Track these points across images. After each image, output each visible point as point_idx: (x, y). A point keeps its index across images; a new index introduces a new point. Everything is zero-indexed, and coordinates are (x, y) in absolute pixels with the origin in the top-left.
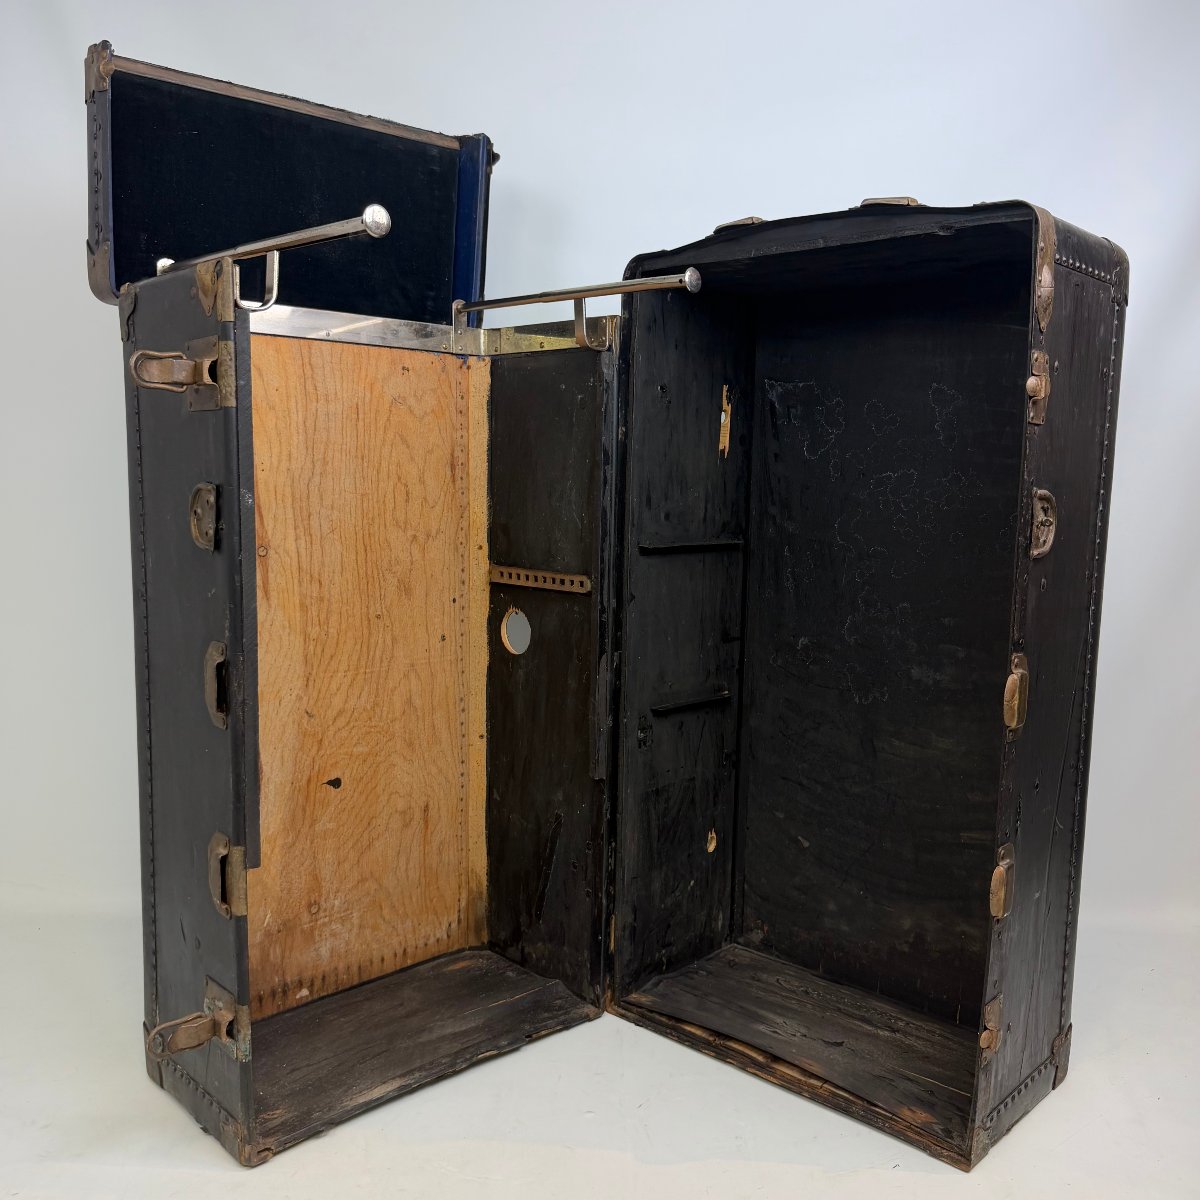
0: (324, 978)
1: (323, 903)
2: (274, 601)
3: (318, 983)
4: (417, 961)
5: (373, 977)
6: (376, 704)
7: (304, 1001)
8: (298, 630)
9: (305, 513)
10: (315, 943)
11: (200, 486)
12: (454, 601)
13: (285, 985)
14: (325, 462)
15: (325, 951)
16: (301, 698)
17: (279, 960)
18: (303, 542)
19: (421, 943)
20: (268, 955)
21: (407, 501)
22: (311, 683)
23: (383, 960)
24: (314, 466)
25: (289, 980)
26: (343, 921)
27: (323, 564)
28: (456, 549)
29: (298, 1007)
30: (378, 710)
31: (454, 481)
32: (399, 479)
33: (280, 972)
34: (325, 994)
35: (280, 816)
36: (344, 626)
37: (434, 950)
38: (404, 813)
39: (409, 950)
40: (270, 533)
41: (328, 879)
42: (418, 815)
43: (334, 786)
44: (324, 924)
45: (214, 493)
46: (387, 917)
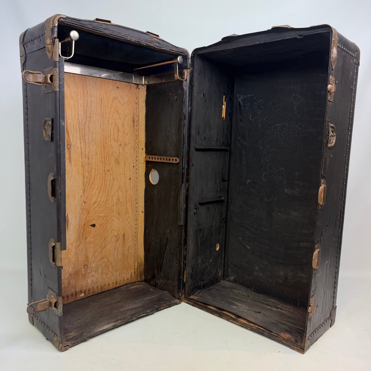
0: (89, 290)
1: (89, 265)
2: (73, 164)
3: (87, 292)
4: (120, 285)
5: (106, 290)
6: (107, 200)
7: (83, 297)
8: (81, 174)
9: (83, 134)
10: (86, 278)
11: (46, 119)
12: (134, 167)
13: (76, 292)
14: (90, 118)
15: (89, 281)
16: (82, 197)
17: (74, 284)
18: (83, 144)
19: (122, 280)
20: (70, 282)
21: (118, 132)
22: (85, 192)
23: (109, 285)
24: (87, 119)
25: (77, 290)
26: (96, 271)
27: (89, 152)
28: (135, 149)
29: (80, 300)
30: (108, 202)
31: (134, 127)
32: (116, 125)
33: (74, 288)
34: (90, 295)
35: (75, 236)
36: (96, 173)
37: (126, 282)
38: (116, 236)
39: (118, 282)
40: (71, 140)
41: (91, 257)
42: (121, 237)
43: (93, 227)
44: (90, 272)
45: (51, 121)
46: (111, 271)
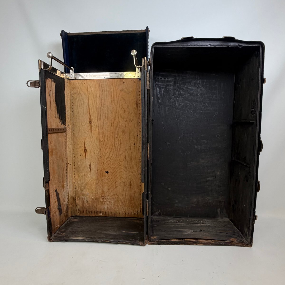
0: (106, 213)
1: (105, 197)
2: (93, 133)
3: (104, 213)
4: (129, 217)
5: (117, 216)
6: (116, 157)
7: (101, 216)
8: (98, 139)
9: (100, 115)
10: (103, 205)
12: (138, 136)
13: (97, 211)
14: (104, 104)
15: (106, 207)
16: (99, 153)
17: (96, 206)
18: (99, 121)
19: (130, 213)
20: (93, 204)
21: (124, 112)
22: (101, 150)
23: (120, 213)
24: (101, 105)
25: (98, 210)
26: (110, 202)
27: (104, 125)
28: (138, 123)
29: (100, 217)
30: (117, 158)
31: (137, 108)
32: (122, 107)
33: (96, 208)
34: (106, 216)
35: (95, 177)
36: (108, 139)
37: (133, 216)
38: (124, 182)
39: (126, 213)
40: (92, 119)
41: (106, 192)
42: (128, 184)
43: (107, 173)
44: (106, 201)
46: (121, 205)
